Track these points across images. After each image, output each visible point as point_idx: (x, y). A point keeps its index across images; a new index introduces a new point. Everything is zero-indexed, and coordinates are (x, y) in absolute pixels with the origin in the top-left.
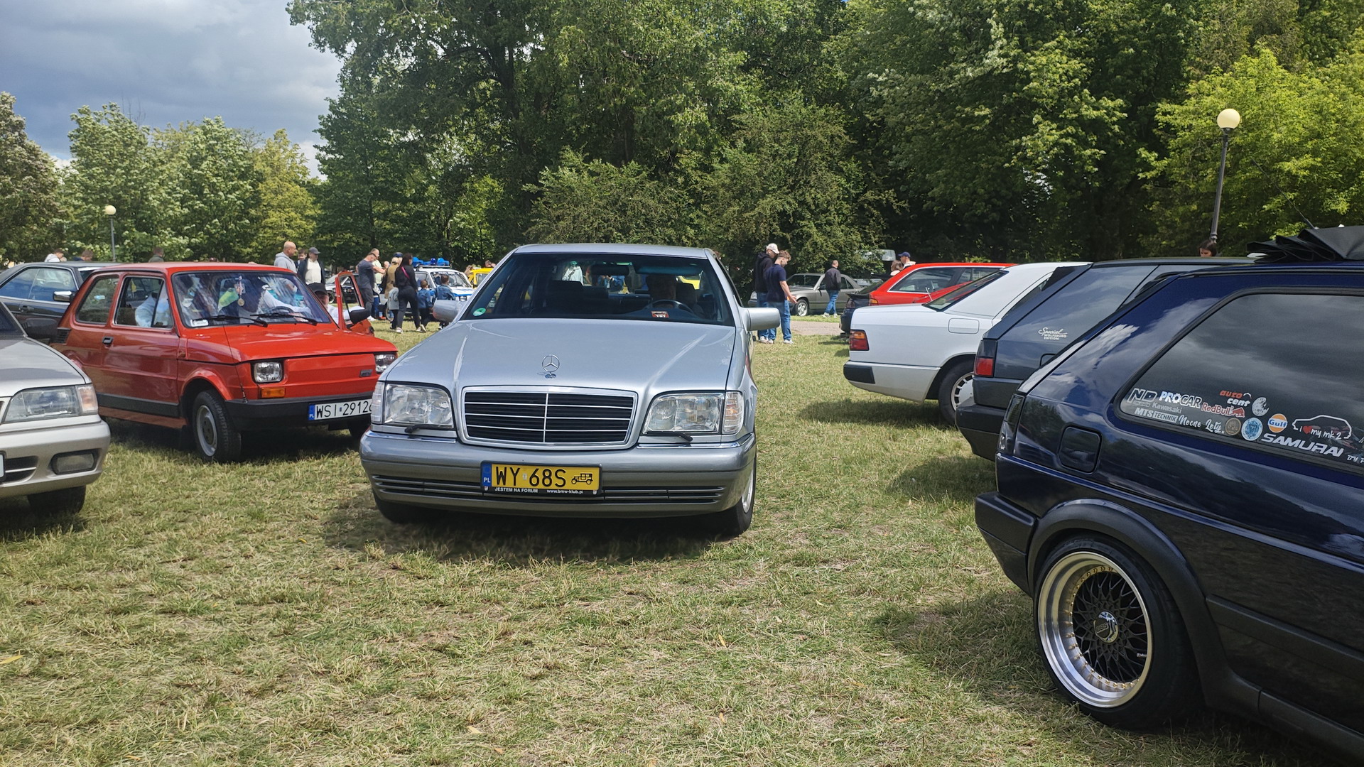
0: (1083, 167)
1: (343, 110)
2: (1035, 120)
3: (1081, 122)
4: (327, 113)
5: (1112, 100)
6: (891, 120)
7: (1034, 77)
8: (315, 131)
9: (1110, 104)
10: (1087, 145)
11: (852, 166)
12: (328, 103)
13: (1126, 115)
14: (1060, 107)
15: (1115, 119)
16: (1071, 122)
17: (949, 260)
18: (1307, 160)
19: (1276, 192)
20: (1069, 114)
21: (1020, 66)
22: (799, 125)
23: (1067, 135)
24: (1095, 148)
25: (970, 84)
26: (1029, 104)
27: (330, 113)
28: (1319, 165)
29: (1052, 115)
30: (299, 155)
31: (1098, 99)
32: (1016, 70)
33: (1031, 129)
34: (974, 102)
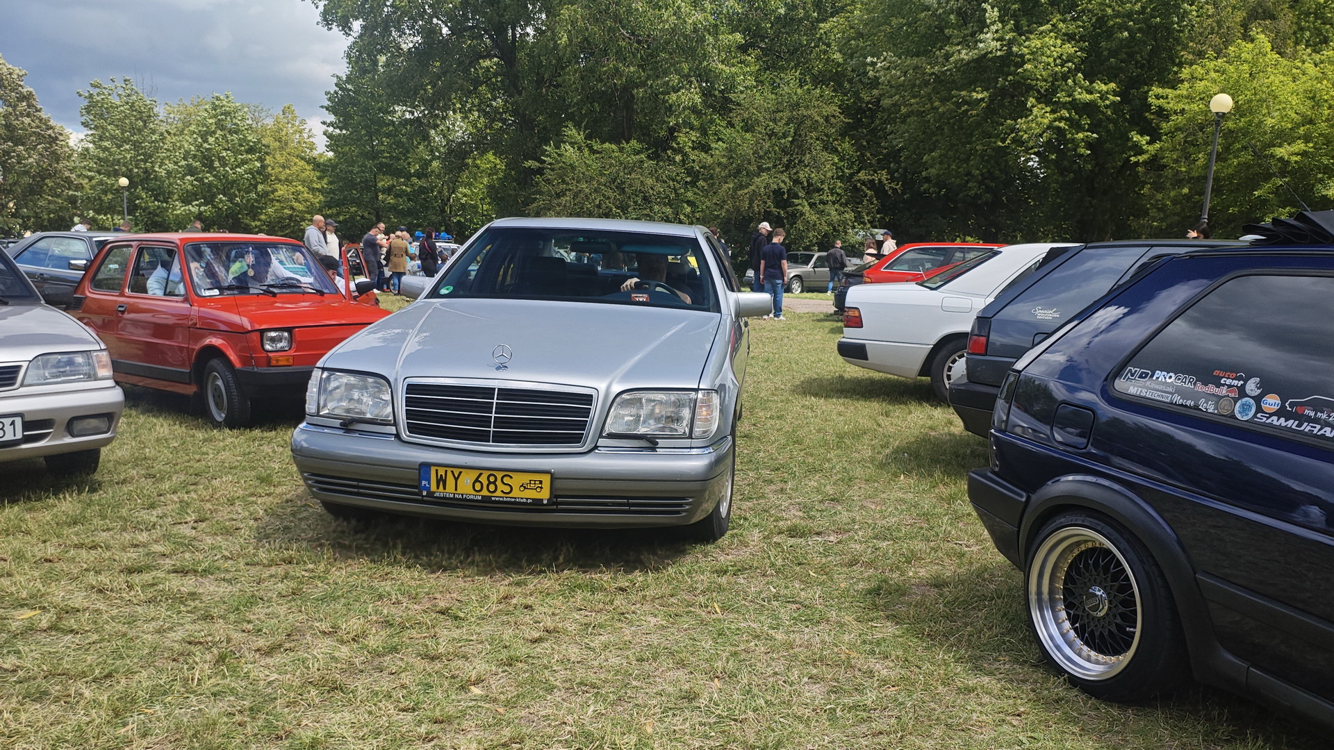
0: (1075, 150)
1: (349, 87)
2: (1029, 105)
3: (1074, 105)
4: (333, 89)
5: (1106, 84)
6: (886, 102)
7: (1029, 60)
8: (322, 107)
9: (1104, 87)
10: (1080, 128)
11: (846, 146)
12: (335, 80)
13: (1119, 98)
14: (1053, 90)
15: (1108, 102)
16: (1064, 105)
17: (943, 241)
18: (1300, 146)
19: (1268, 177)
20: (1062, 97)
21: (1015, 49)
22: (796, 106)
23: (1061, 119)
24: (1087, 131)
25: (965, 67)
26: (1023, 87)
27: (337, 89)
28: (1311, 150)
29: (1046, 98)
30: (307, 131)
31: (1092, 82)
32: (1010, 53)
33: (1024, 111)
34: (970, 85)
